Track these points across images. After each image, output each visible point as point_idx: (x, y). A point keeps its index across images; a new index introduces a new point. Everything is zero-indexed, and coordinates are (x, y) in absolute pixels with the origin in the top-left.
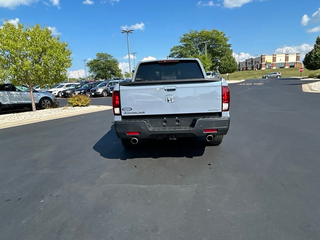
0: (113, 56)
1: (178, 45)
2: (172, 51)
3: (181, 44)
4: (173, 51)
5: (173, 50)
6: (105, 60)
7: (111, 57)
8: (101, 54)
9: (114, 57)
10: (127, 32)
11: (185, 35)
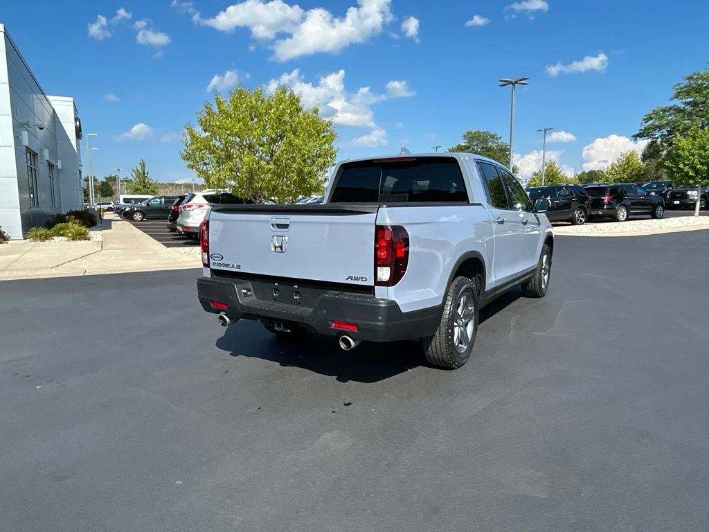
0: (501, 138)
1: (671, 104)
2: (646, 122)
3: (679, 103)
4: (651, 122)
5: (651, 118)
6: (481, 147)
7: (497, 139)
8: (475, 133)
9: (502, 140)
10: (511, 83)
11: (690, 78)
